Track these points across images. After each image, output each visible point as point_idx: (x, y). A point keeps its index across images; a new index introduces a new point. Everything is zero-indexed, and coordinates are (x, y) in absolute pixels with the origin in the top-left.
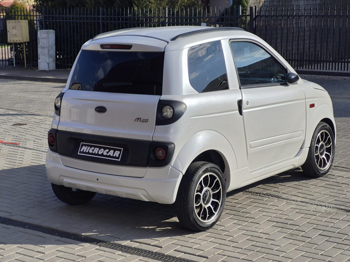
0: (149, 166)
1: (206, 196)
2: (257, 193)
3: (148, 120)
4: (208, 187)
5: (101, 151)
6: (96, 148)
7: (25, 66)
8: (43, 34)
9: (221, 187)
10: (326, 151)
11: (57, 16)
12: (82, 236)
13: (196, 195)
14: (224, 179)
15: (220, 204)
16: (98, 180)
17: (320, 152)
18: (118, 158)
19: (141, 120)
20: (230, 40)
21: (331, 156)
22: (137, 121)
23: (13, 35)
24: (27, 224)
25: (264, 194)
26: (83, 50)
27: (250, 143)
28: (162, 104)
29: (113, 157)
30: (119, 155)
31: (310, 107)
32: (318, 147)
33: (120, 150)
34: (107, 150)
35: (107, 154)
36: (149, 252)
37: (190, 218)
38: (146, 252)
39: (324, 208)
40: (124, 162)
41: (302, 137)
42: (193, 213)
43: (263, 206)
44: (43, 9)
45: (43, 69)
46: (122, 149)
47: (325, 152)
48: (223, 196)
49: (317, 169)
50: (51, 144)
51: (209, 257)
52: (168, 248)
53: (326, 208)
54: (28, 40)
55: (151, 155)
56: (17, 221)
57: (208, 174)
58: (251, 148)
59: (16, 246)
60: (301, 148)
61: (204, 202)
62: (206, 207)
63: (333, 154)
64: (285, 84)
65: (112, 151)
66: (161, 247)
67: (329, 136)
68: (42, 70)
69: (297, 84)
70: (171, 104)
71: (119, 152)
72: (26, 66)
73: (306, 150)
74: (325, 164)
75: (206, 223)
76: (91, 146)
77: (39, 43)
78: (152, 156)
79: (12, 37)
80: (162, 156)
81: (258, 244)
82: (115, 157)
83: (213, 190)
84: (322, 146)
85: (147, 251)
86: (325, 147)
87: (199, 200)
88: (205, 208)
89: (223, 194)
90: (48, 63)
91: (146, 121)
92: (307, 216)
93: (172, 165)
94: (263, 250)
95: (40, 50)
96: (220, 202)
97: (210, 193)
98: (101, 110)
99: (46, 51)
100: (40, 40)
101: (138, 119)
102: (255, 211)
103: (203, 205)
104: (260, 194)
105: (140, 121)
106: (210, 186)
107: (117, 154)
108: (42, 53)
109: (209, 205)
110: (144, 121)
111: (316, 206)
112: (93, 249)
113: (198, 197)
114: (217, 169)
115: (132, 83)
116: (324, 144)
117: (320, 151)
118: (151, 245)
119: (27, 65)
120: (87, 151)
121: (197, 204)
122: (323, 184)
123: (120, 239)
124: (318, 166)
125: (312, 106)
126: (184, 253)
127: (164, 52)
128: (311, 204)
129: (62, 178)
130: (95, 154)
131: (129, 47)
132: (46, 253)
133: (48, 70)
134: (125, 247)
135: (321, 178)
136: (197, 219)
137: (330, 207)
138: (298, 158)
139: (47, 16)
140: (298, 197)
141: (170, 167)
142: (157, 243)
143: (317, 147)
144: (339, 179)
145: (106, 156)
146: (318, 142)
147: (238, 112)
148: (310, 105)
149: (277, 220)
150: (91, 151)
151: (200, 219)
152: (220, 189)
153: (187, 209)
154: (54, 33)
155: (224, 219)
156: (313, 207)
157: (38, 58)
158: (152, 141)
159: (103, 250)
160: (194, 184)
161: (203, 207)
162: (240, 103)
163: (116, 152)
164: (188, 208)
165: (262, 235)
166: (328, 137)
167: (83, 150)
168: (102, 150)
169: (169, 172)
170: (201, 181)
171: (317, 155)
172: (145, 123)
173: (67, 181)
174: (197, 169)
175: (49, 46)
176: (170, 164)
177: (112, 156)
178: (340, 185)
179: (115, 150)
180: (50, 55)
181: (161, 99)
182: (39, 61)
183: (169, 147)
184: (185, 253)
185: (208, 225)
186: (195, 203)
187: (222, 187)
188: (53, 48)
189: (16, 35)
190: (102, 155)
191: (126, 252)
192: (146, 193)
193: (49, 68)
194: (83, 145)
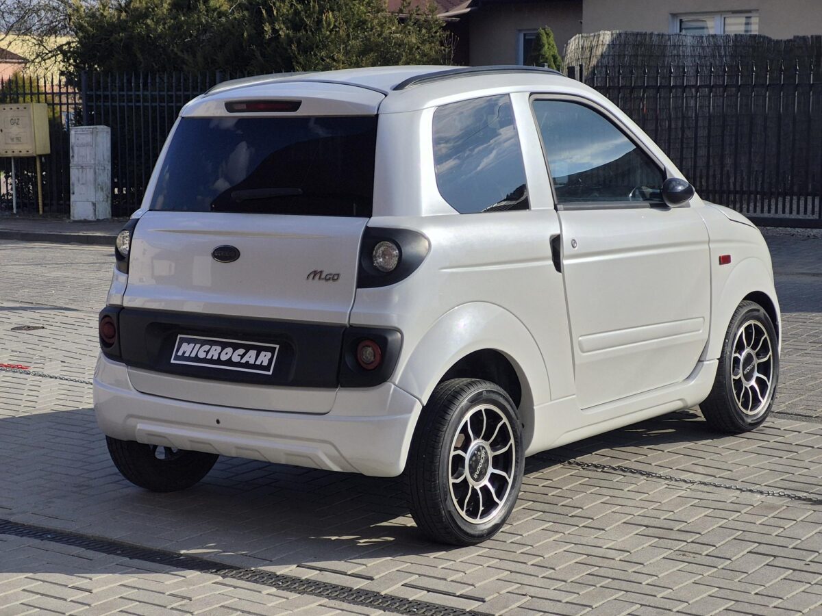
0: (342, 386)
1: (477, 462)
2: (596, 466)
3: (338, 275)
4: (482, 438)
5: (227, 354)
6: (214, 348)
7: (39, 211)
8: (84, 136)
9: (512, 441)
10: (758, 372)
11: (116, 93)
12: (181, 555)
13: (454, 457)
14: (519, 423)
15: (510, 481)
16: (218, 422)
17: (745, 372)
18: (267, 368)
19: (323, 276)
20: (532, 94)
21: (769, 384)
22: (313, 278)
23: (12, 139)
24: (49, 531)
25: (613, 468)
26: (183, 118)
27: (580, 339)
28: (373, 238)
29: (254, 366)
30: (270, 361)
31: (720, 264)
32: (739, 360)
33: (272, 350)
34: (241, 351)
35: (241, 359)
36: (342, 589)
37: (440, 513)
38: (336, 589)
39: (759, 496)
40: (281, 377)
41: (702, 334)
42: (446, 499)
43: (611, 492)
44: (84, 77)
45: (82, 218)
46: (277, 346)
47: (756, 374)
48: (516, 462)
49: (737, 413)
50: (107, 340)
51: (487, 599)
52: (390, 580)
53: (764, 496)
54: (48, 151)
55: (346, 359)
56: (24, 525)
57: (482, 407)
58: (584, 352)
59: (22, 576)
60: (700, 361)
61: (472, 473)
62: (477, 488)
63: (775, 381)
64: (663, 206)
65: (253, 353)
66: (371, 579)
67: (766, 335)
68: (79, 219)
69: (688, 206)
70: (394, 236)
71: (269, 355)
72: (41, 212)
73: (711, 366)
74: (756, 402)
75: (478, 526)
76: (203, 343)
77: (73, 156)
78: (348, 360)
79: (10, 141)
80: (372, 362)
81: (602, 572)
82: (261, 367)
83: (494, 446)
84: (749, 359)
85: (337, 586)
86: (756, 362)
87: (460, 469)
88: (474, 490)
89: (517, 458)
90: (94, 204)
91: (334, 277)
92: (718, 513)
93: (397, 383)
94: (616, 584)
95: (74, 174)
96: (510, 478)
97: (486, 453)
98: (226, 254)
99: (89, 174)
100: (76, 149)
101: (315, 273)
102: (594, 504)
103: (471, 482)
104: (604, 467)
105: (319, 278)
106: (486, 438)
107: (264, 358)
108: (79, 180)
109: (485, 482)
110: (330, 279)
111: (739, 491)
112: (209, 583)
113: (458, 461)
114: (504, 397)
115: (300, 190)
116: (753, 353)
117: (744, 370)
118: (346, 575)
119: (43, 208)
120: (193, 355)
121: (457, 478)
122: (754, 446)
123: (271, 563)
124: (740, 404)
125: (725, 260)
126: (426, 592)
127: (377, 116)
128: (726, 488)
129: (131, 421)
130: (211, 361)
131: (294, 105)
132: (94, 591)
133: (93, 219)
134: (285, 578)
135: (747, 435)
136: (457, 514)
137: (773, 495)
138: (693, 382)
139: (91, 93)
140: (695, 473)
141: (391, 387)
142: (361, 571)
143: (736, 360)
144: (789, 437)
145: (239, 364)
146: (740, 348)
147: (551, 263)
148: (720, 258)
149: (646, 521)
150: (202, 355)
151: (463, 514)
152: (511, 445)
153: (433, 490)
154: (107, 132)
155: (519, 519)
156: (732, 495)
157: (71, 192)
158: (348, 326)
159: (231, 584)
160: (448, 430)
161: (471, 486)
162: (556, 242)
163: (263, 353)
164: (435, 487)
165: (611, 554)
166: (763, 339)
167: (184, 353)
168: (229, 350)
169: (389, 399)
170: (467, 422)
171: (737, 378)
172: (331, 281)
173: (144, 429)
174: (457, 394)
175: (97, 162)
176: (393, 380)
177: (253, 363)
178: (795, 449)
179: (259, 350)
180: (99, 185)
181: (370, 225)
182: (73, 198)
183: (390, 338)
184: (429, 591)
185: (483, 531)
186: (452, 475)
187: (515, 442)
188: (104, 169)
189: (18, 139)
190: (229, 362)
191: (288, 589)
192: (333, 452)
193: (97, 213)
194: (182, 340)
